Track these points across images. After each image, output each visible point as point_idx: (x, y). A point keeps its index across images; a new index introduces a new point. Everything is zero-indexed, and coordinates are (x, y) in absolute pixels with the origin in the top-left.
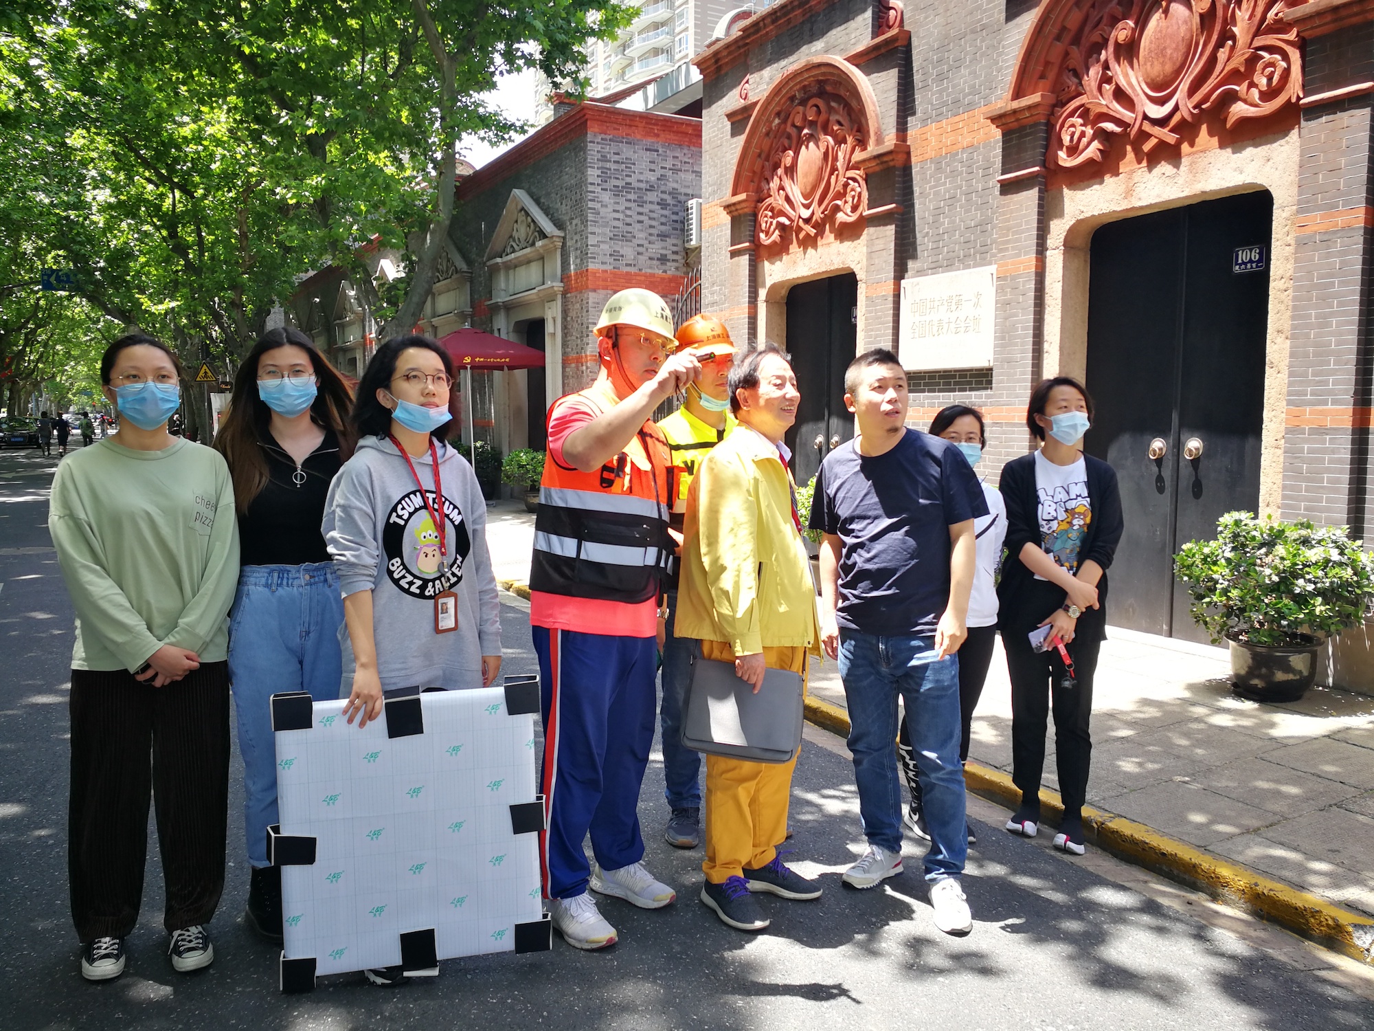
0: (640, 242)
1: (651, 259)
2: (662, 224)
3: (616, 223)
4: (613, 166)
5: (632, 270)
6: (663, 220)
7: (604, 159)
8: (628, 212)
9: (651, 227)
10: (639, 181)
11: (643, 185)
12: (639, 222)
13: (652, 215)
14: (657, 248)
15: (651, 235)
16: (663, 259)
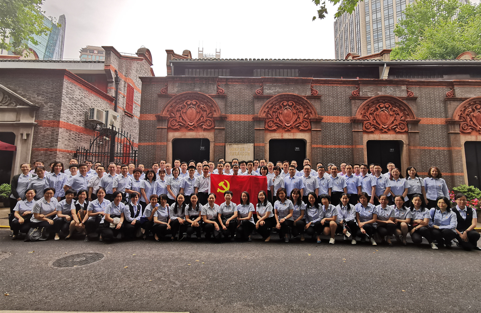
0: (75, 115)
1: (77, 121)
2: (81, 111)
3: (69, 108)
4: (70, 91)
5: (72, 123)
6: (81, 110)
7: (67, 88)
8: (72, 106)
9: (78, 112)
10: (76, 97)
11: (77, 99)
12: (75, 109)
13: (79, 108)
14: (78, 118)
15: (77, 114)
16: (80, 122)
